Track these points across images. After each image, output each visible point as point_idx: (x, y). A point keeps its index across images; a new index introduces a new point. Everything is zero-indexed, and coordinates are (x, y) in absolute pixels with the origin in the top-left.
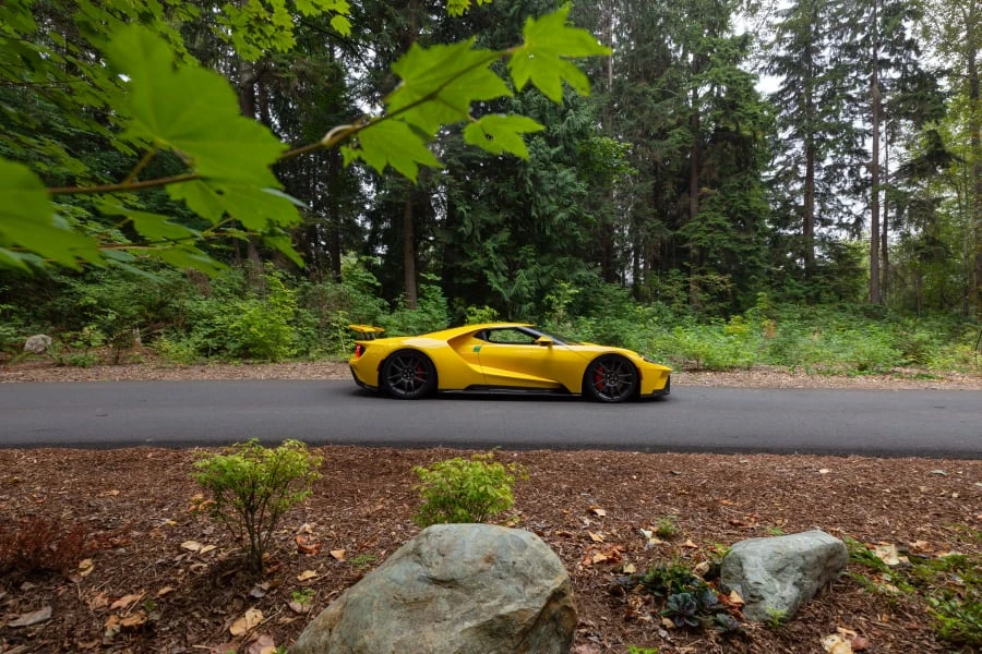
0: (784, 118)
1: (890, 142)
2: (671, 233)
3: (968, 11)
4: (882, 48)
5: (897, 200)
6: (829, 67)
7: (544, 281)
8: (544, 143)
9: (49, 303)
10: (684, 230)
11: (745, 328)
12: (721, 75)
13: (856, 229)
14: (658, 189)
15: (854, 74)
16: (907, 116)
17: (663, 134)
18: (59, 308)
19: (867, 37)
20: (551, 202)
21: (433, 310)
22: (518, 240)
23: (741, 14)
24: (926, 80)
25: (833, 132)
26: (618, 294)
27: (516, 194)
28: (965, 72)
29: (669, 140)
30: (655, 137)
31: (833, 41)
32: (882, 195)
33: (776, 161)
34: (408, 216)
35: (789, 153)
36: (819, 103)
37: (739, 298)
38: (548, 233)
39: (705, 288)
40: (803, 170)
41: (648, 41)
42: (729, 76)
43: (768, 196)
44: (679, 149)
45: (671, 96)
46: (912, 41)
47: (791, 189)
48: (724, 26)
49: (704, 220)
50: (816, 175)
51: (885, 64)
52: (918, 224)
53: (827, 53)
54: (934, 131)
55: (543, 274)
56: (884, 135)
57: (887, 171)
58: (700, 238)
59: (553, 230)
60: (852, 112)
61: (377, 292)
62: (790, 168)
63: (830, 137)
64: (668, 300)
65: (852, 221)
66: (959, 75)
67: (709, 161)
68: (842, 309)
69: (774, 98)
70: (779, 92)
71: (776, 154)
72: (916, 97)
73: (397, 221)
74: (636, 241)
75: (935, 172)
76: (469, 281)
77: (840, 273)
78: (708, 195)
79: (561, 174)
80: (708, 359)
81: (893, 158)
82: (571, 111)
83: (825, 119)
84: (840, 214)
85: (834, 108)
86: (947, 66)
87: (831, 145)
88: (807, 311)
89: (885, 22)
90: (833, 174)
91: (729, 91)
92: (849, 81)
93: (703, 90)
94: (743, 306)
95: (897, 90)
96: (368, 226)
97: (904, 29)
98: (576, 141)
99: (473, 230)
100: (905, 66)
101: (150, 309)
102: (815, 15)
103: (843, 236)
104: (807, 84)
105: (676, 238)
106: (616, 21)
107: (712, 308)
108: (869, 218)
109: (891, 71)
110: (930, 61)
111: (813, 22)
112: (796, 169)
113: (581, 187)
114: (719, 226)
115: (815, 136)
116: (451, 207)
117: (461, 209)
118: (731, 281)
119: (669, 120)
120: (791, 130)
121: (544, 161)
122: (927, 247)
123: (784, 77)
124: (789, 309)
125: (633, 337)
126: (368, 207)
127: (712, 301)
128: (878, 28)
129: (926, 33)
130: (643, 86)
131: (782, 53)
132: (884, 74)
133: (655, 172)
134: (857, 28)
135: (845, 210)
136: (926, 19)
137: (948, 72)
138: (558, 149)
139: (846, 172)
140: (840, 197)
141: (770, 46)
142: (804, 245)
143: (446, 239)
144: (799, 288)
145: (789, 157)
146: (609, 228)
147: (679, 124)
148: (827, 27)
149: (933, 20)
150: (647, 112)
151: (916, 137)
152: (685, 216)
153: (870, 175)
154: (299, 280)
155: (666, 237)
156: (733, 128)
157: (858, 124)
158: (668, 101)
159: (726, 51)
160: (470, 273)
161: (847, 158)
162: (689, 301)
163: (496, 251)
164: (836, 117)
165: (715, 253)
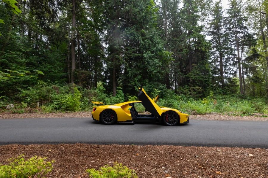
0: (213, 46)
1: (242, 52)
2: (185, 76)
3: (260, 19)
4: (238, 28)
5: (245, 67)
6: (224, 33)
7: (151, 89)
8: (150, 53)
9: (15, 96)
10: (188, 75)
11: (208, 102)
12: (196, 35)
13: (235, 74)
14: (181, 64)
15: (231, 35)
16: (246, 45)
17: (181, 50)
18: (18, 97)
19: (233, 26)
20: (152, 68)
21: (120, 97)
22: (144, 78)
23: (200, 21)
24: (250, 36)
25: (227, 49)
26: (171, 92)
27: (142, 66)
28: (260, 34)
29: (183, 52)
30: (179, 51)
31: (225, 27)
32: (241, 65)
33: (212, 57)
34: (114, 72)
35: (215, 55)
36: (222, 42)
37: (204, 93)
38: (151, 76)
39: (195, 90)
40: (219, 59)
41: (176, 27)
42: (198, 36)
43: (210, 66)
44: (186, 54)
45: (183, 41)
46: (245, 27)
47: (216, 64)
48: (196, 24)
49: (193, 72)
50: (223, 60)
51: (239, 32)
52: (252, 73)
53: (223, 30)
54: (254, 49)
55: (150, 87)
56: (240, 50)
57: (242, 59)
58: (193, 77)
59: (153, 75)
60: (231, 44)
61: (105, 92)
62: (216, 59)
63: (226, 51)
64: (185, 94)
65: (234, 72)
66: (259, 35)
67: (194, 57)
68: (233, 96)
69: (210, 41)
70: (211, 40)
71: (212, 55)
72: (248, 40)
73: (112, 73)
74: (175, 78)
75: (255, 59)
76: (130, 89)
77: (232, 86)
78: (194, 66)
79: (155, 61)
80: (198, 111)
81: (243, 56)
82: (157, 45)
83: (224, 46)
84: (230, 71)
85: (226, 43)
86: (256, 32)
87: (226, 53)
88: (224, 96)
89: (238, 22)
90: (227, 60)
91: (199, 39)
92: (230, 37)
93: (191, 39)
94: (206, 95)
95: (243, 39)
96: (104, 75)
97: (243, 24)
98: (158, 52)
99: (131, 75)
100: (244, 33)
101: (42, 97)
102: (219, 21)
103: (231, 76)
104: (219, 38)
105: (186, 77)
106: (168, 24)
107: (197, 96)
108: (238, 72)
109: (241, 34)
110: (251, 31)
111: (219, 22)
112: (217, 59)
113: (160, 64)
114: (198, 74)
115: (222, 51)
116: (126, 70)
117: (128, 70)
118: (202, 88)
119: (183, 47)
120: (215, 49)
121: (150, 57)
122: (255, 79)
123: (212, 36)
124: (219, 96)
125: (176, 104)
126: (105, 70)
127: (197, 94)
128: (236, 24)
129: (249, 24)
130: (176, 39)
131: (211, 30)
132: (239, 35)
133: (180, 60)
134: (231, 24)
135: (231, 69)
136: (249, 21)
137: (256, 34)
138: (154, 54)
139: (231, 60)
140: (230, 66)
141: (208, 29)
142: (221, 79)
143: (124, 78)
144: (220, 90)
145: (215, 56)
146: (168, 75)
147: (185, 48)
148: (223, 23)
149: (251, 21)
150: (177, 45)
151: (249, 51)
152: (188, 71)
153: (237, 60)
154: (84, 89)
155: (183, 77)
156: (200, 49)
157: (233, 47)
158: (183, 42)
159: (197, 30)
160: (131, 87)
161: (231, 56)
162: (190, 94)
163: (137, 81)
164: (227, 46)
165: (197, 81)
